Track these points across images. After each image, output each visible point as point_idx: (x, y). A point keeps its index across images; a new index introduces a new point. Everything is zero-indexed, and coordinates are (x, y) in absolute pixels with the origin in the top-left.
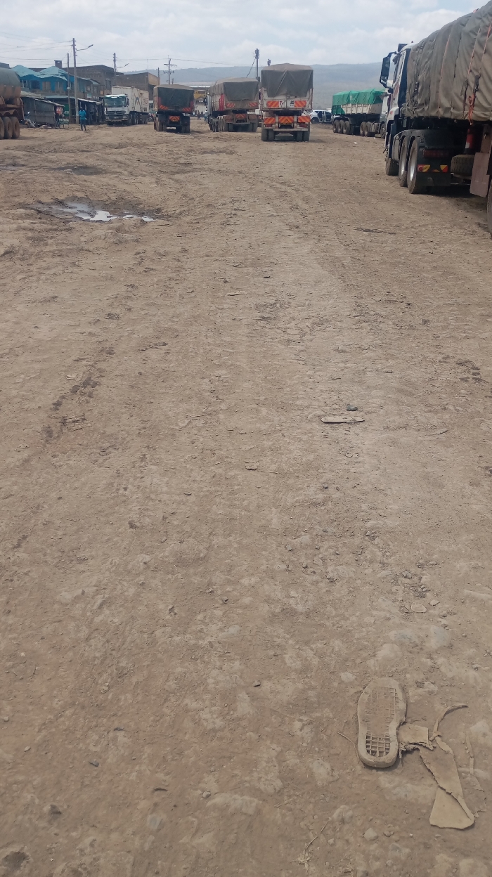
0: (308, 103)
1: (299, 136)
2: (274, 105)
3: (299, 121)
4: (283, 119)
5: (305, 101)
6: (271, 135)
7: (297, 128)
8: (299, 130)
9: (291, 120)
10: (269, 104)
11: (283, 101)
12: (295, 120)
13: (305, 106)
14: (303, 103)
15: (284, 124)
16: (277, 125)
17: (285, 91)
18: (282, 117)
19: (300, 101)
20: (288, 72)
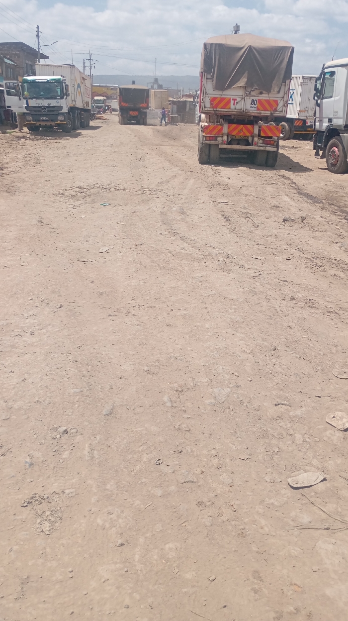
0: (281, 104)
1: (261, 158)
2: (222, 104)
3: (262, 134)
4: (235, 129)
5: (276, 102)
6: (215, 154)
7: (259, 145)
8: (262, 148)
9: (248, 131)
10: (215, 103)
11: (238, 100)
12: (256, 131)
13: (276, 110)
14: (274, 104)
15: (237, 137)
16: (225, 138)
17: (242, 82)
18: (234, 125)
19: (268, 101)
20: (250, 48)
